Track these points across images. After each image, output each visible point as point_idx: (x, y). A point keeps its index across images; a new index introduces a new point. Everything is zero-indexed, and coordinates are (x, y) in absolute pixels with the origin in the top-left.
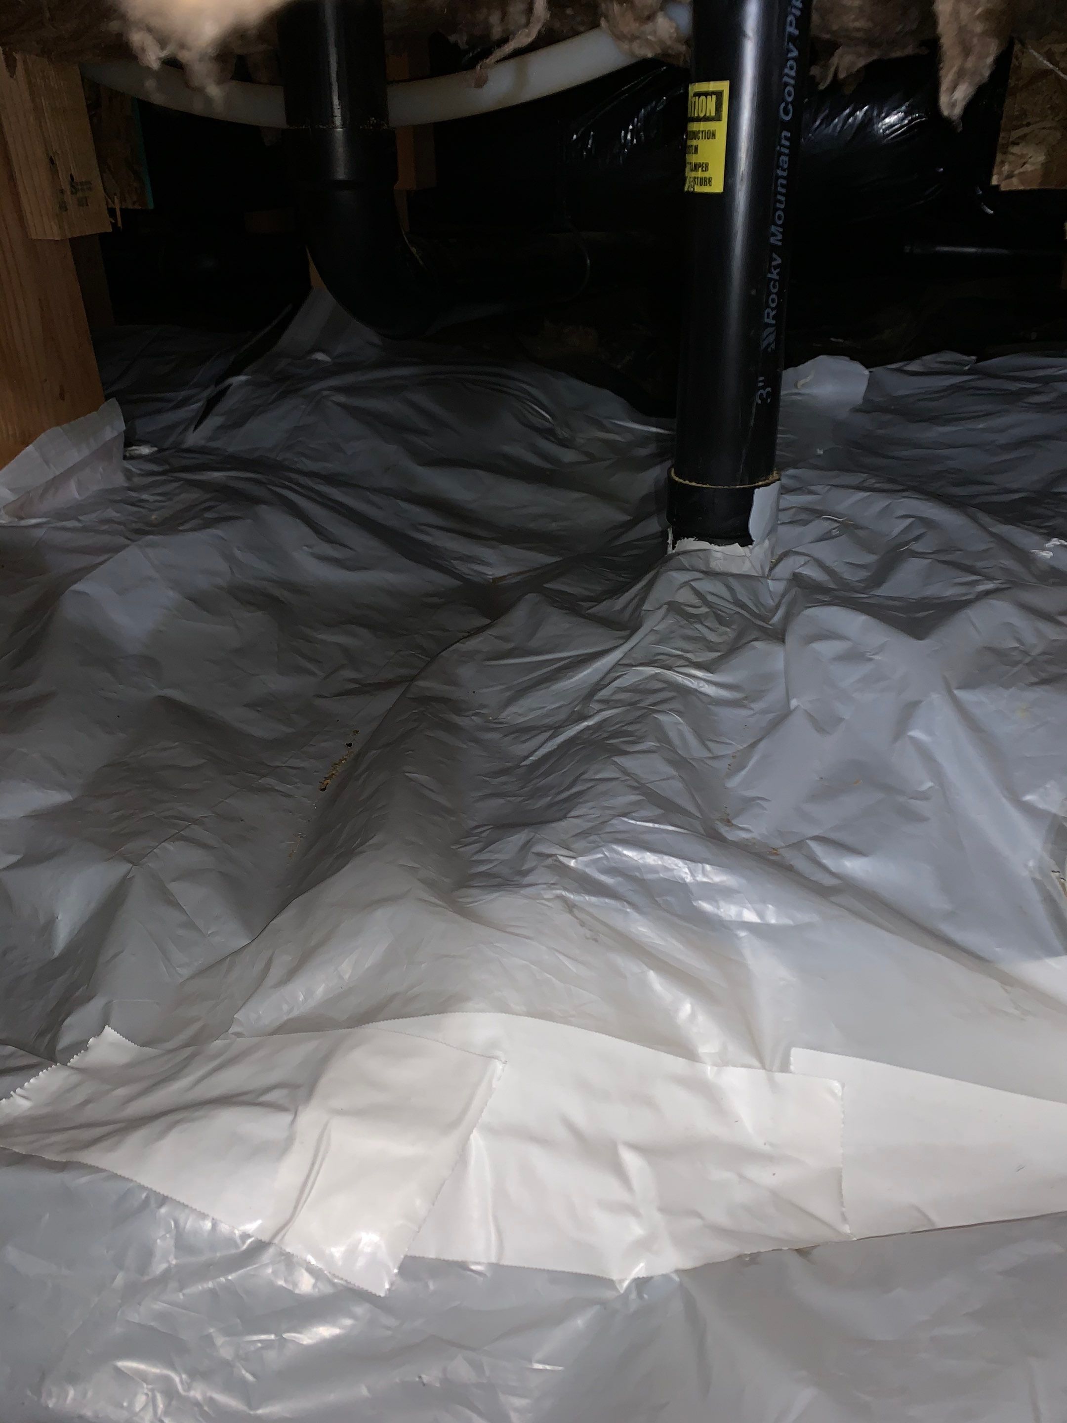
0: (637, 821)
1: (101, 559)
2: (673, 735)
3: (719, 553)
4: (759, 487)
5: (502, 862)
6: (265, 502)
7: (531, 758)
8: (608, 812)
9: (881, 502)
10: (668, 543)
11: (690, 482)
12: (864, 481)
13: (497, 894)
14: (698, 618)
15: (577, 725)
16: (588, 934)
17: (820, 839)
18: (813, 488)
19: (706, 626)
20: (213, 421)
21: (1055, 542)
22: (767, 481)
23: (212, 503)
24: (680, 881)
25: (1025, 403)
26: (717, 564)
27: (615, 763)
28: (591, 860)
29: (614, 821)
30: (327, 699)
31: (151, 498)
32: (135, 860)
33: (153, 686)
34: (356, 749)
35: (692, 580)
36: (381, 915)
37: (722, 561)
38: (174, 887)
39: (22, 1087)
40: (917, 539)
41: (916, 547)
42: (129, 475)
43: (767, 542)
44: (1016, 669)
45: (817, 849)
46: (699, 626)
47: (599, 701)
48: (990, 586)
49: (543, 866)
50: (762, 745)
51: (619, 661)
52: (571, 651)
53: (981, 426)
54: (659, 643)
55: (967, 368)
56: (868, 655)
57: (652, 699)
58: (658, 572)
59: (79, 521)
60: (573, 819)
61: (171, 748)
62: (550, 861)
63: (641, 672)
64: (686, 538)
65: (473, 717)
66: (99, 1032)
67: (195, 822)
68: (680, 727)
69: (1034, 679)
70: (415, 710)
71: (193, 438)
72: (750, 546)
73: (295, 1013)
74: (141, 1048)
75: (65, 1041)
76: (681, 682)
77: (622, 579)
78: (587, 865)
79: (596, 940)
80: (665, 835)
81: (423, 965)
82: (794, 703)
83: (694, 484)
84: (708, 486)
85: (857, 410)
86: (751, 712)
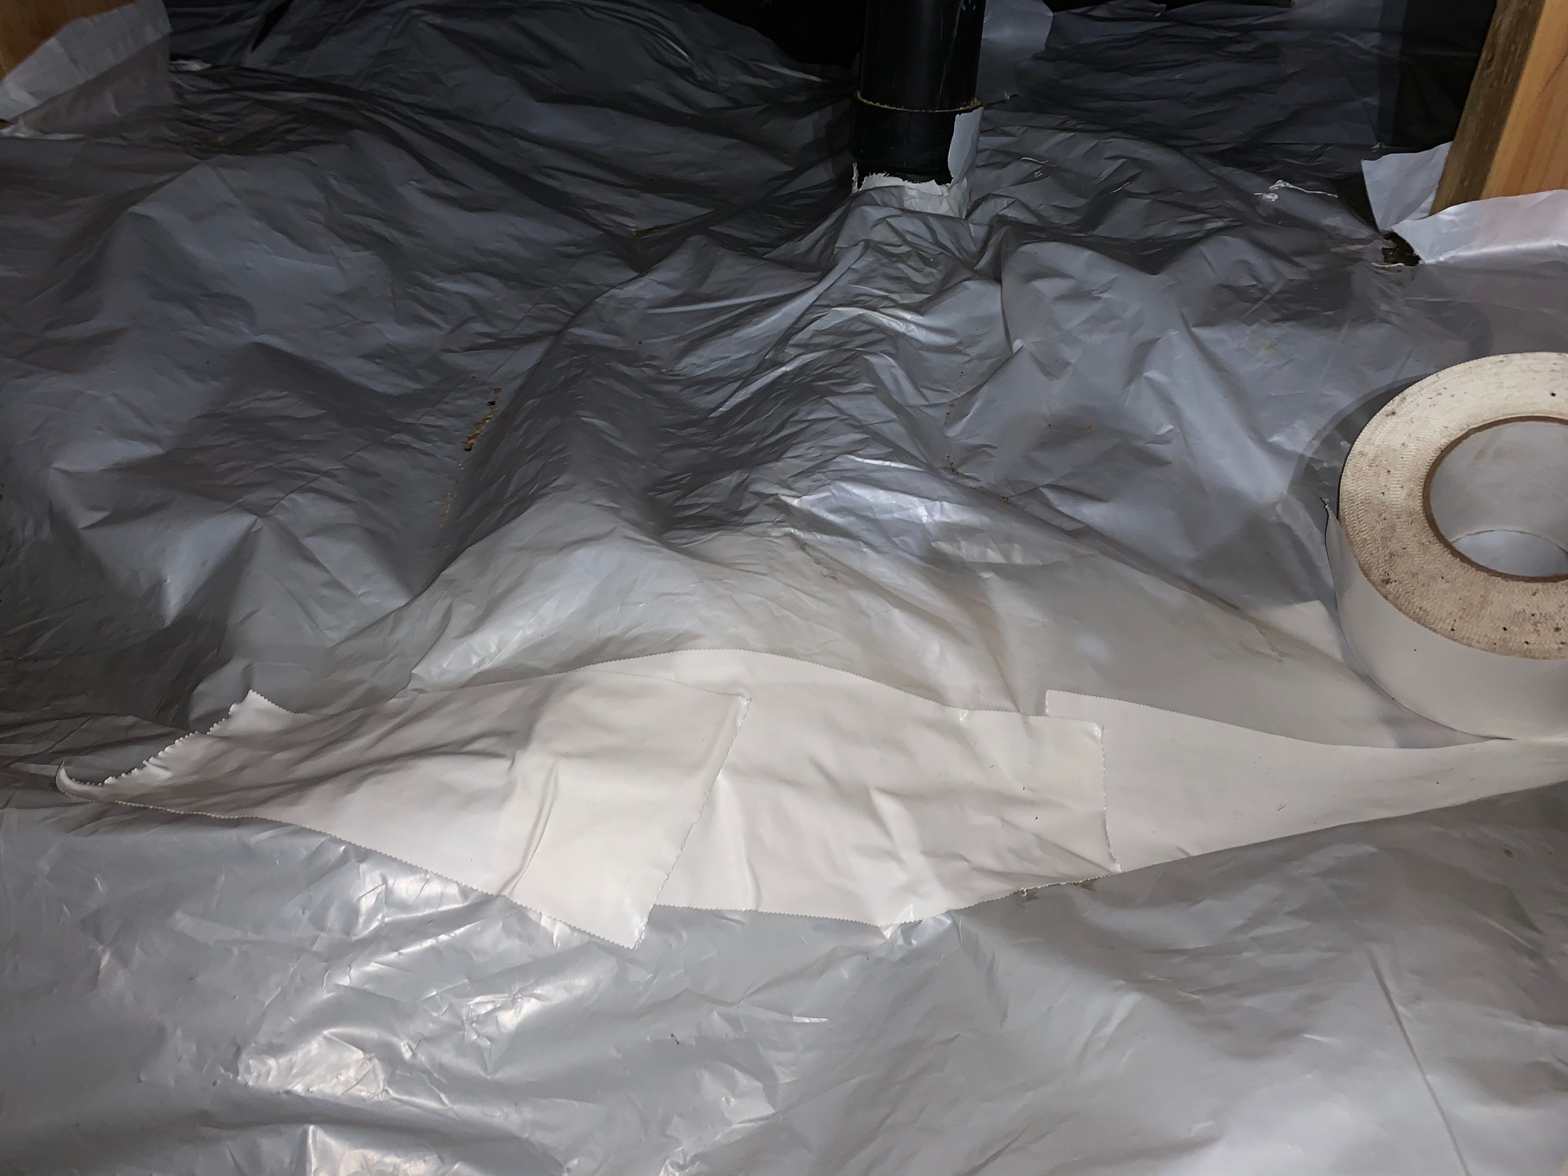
0: (865, 458)
1: (163, 178)
2: (886, 378)
3: (912, 191)
4: (960, 112)
5: (713, 505)
6: (359, 128)
7: (721, 409)
8: (829, 451)
9: (1086, 144)
10: (853, 181)
11: (881, 104)
12: (1064, 122)
13: (716, 533)
14: (900, 258)
15: (773, 371)
16: (825, 572)
17: (1052, 487)
18: (1008, 129)
19: (910, 266)
20: (276, 42)
21: (1281, 184)
22: (968, 107)
23: (293, 125)
24: (917, 522)
25: (1224, 51)
26: (911, 203)
27: (828, 402)
28: (818, 499)
29: (838, 459)
30: (457, 354)
31: (214, 118)
32: (260, 511)
33: (244, 330)
34: (500, 408)
35: (888, 217)
36: (584, 555)
37: (917, 200)
38: (313, 544)
39: (156, 756)
40: (1132, 179)
41: (1132, 187)
42: (180, 92)
43: (965, 180)
44: (1256, 306)
45: (1051, 495)
46: (901, 266)
47: (796, 346)
48: (1220, 224)
49: (764, 504)
50: (985, 389)
51: (814, 302)
52: (753, 295)
53: (1178, 77)
54: (858, 282)
55: (1158, 15)
56: (1095, 294)
57: (858, 341)
58: (849, 207)
59: (124, 138)
60: (792, 459)
61: (280, 398)
62: (771, 500)
63: (841, 314)
64: (874, 174)
65: (644, 369)
66: (241, 698)
67: (326, 474)
68: (893, 370)
69: (1277, 316)
70: (576, 356)
71: (251, 59)
72: (948, 184)
73: (488, 665)
74: (296, 714)
75: (197, 711)
76: (888, 325)
77: (795, 227)
78: (813, 504)
79: (834, 578)
80: (896, 473)
81: (641, 605)
82: (1017, 344)
83: (886, 106)
84: (902, 109)
85: (1037, 57)
86: (967, 358)
